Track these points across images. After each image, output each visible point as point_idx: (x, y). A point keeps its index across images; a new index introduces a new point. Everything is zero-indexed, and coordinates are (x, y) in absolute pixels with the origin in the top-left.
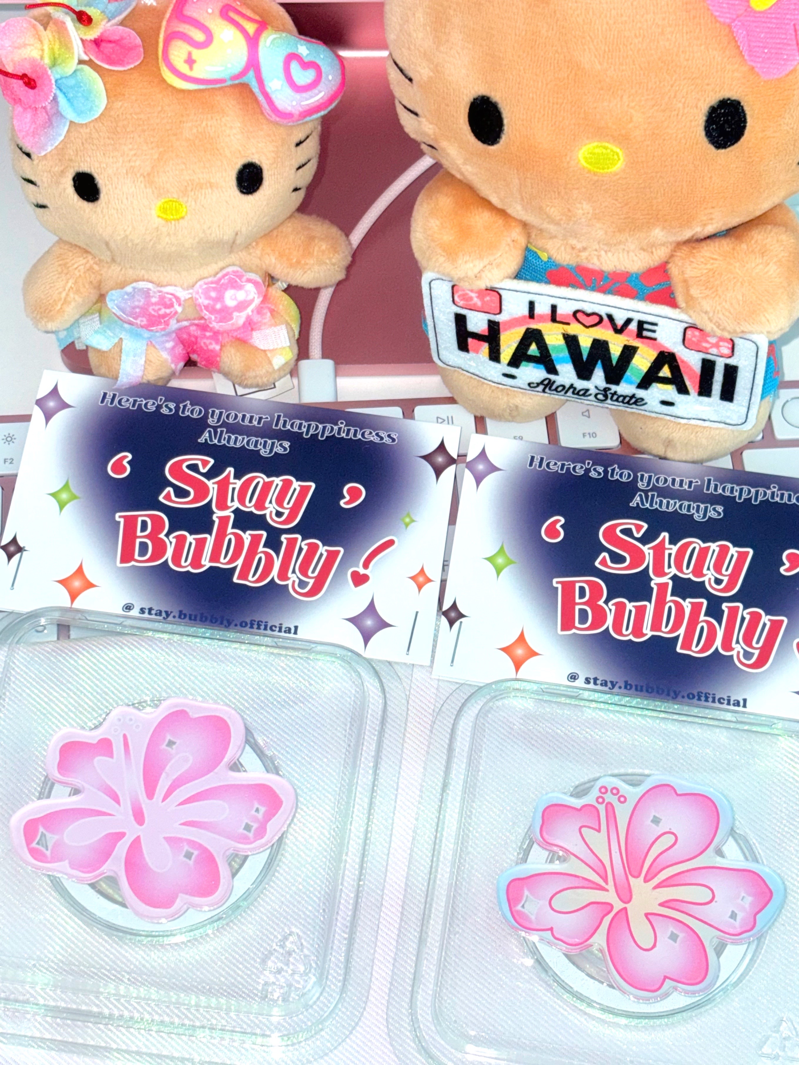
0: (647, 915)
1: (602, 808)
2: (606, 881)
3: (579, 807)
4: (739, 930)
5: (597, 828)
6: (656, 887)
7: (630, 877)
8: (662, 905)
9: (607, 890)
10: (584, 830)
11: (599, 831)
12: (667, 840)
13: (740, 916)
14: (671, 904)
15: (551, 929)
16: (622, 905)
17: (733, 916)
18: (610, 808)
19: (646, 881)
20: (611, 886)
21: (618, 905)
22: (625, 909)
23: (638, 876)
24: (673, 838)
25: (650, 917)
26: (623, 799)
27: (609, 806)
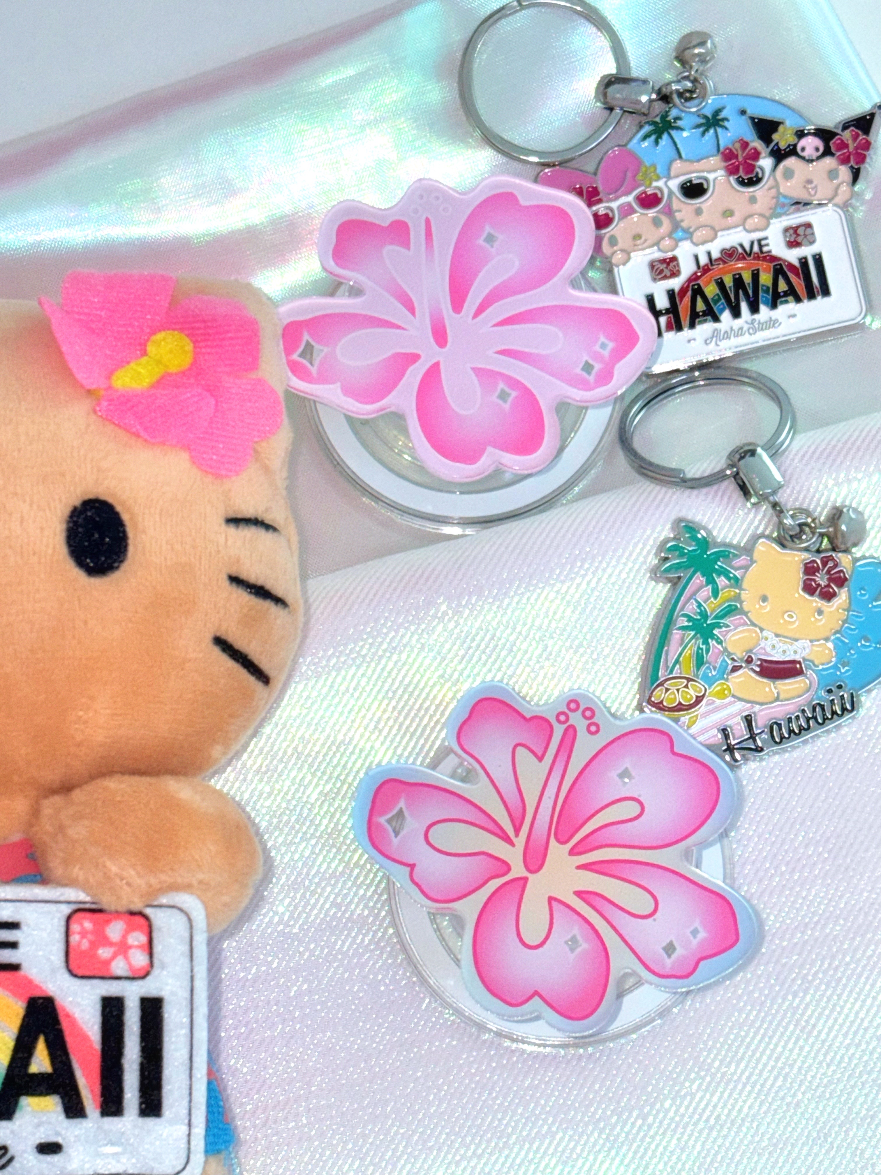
0: (551, 899)
1: (559, 731)
2: (517, 831)
3: (528, 716)
4: (667, 971)
5: (540, 754)
6: (579, 867)
7: (552, 840)
8: (579, 894)
9: (513, 844)
10: (520, 749)
11: (540, 759)
12: (630, 809)
13: (679, 952)
14: (591, 898)
15: (412, 867)
16: (523, 872)
17: (670, 949)
18: (571, 732)
19: (573, 852)
20: (520, 841)
21: (518, 870)
22: (525, 880)
23: (563, 842)
24: (637, 809)
25: (554, 904)
26: (594, 729)
27: (571, 731)
